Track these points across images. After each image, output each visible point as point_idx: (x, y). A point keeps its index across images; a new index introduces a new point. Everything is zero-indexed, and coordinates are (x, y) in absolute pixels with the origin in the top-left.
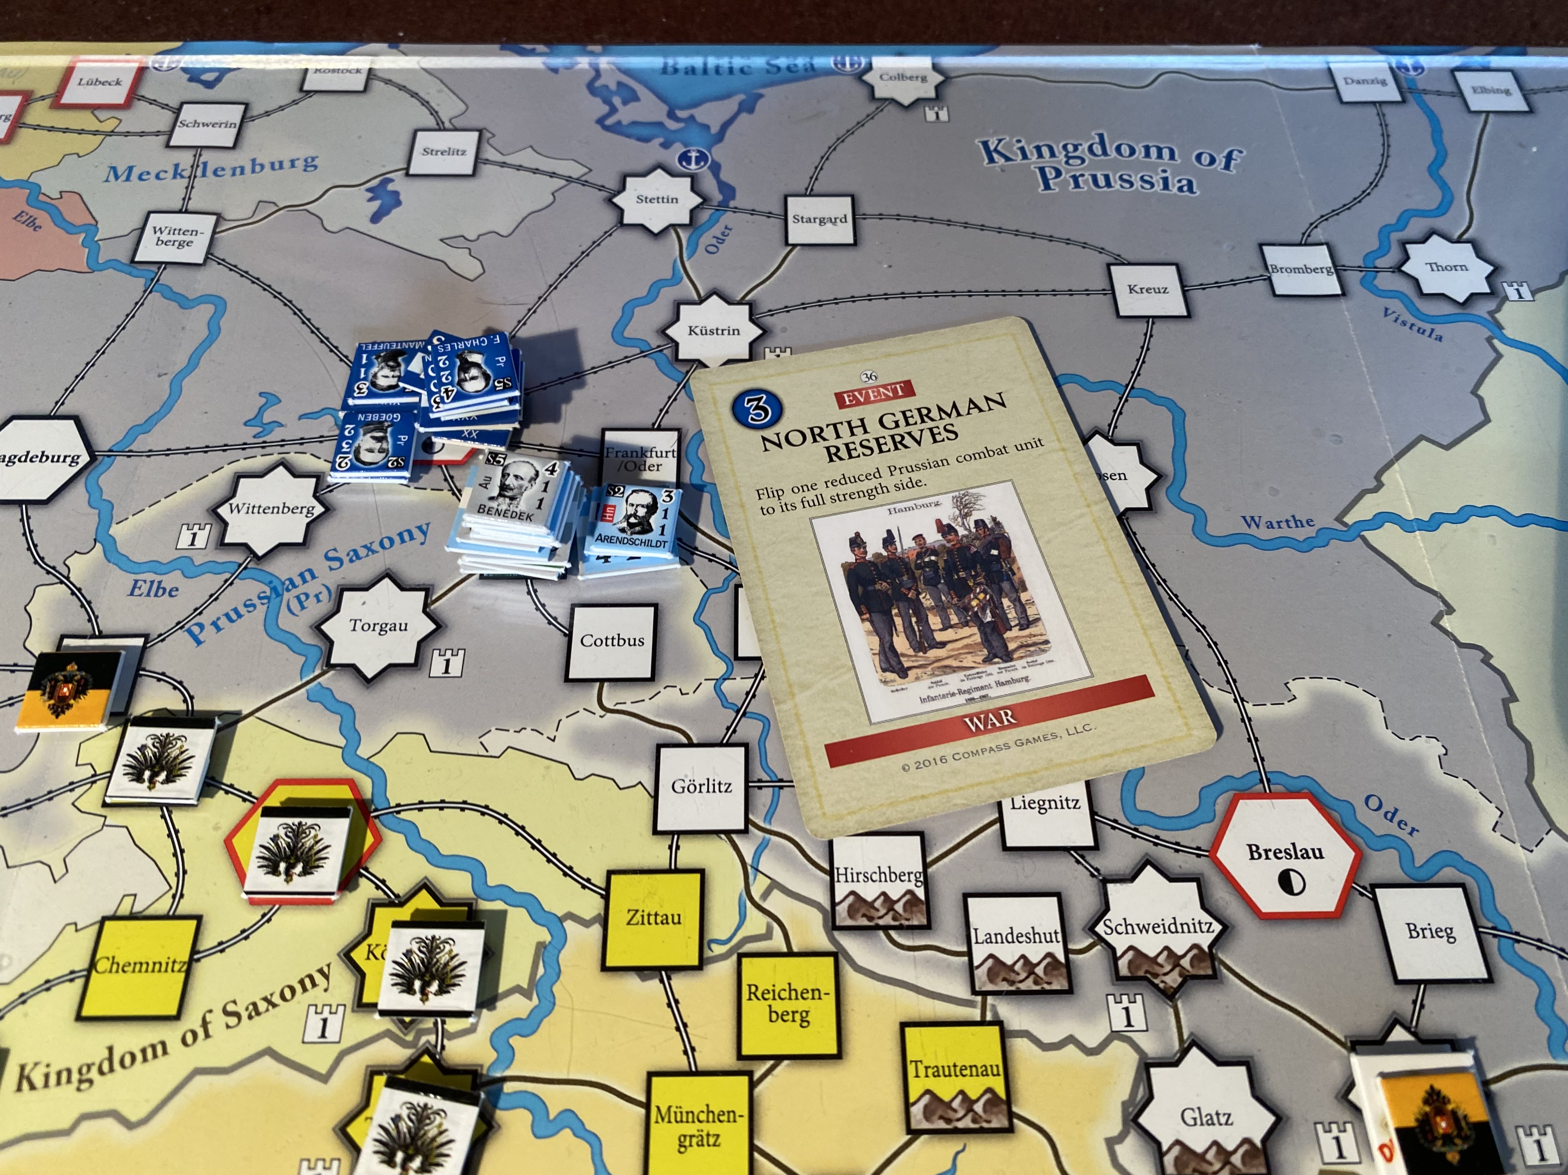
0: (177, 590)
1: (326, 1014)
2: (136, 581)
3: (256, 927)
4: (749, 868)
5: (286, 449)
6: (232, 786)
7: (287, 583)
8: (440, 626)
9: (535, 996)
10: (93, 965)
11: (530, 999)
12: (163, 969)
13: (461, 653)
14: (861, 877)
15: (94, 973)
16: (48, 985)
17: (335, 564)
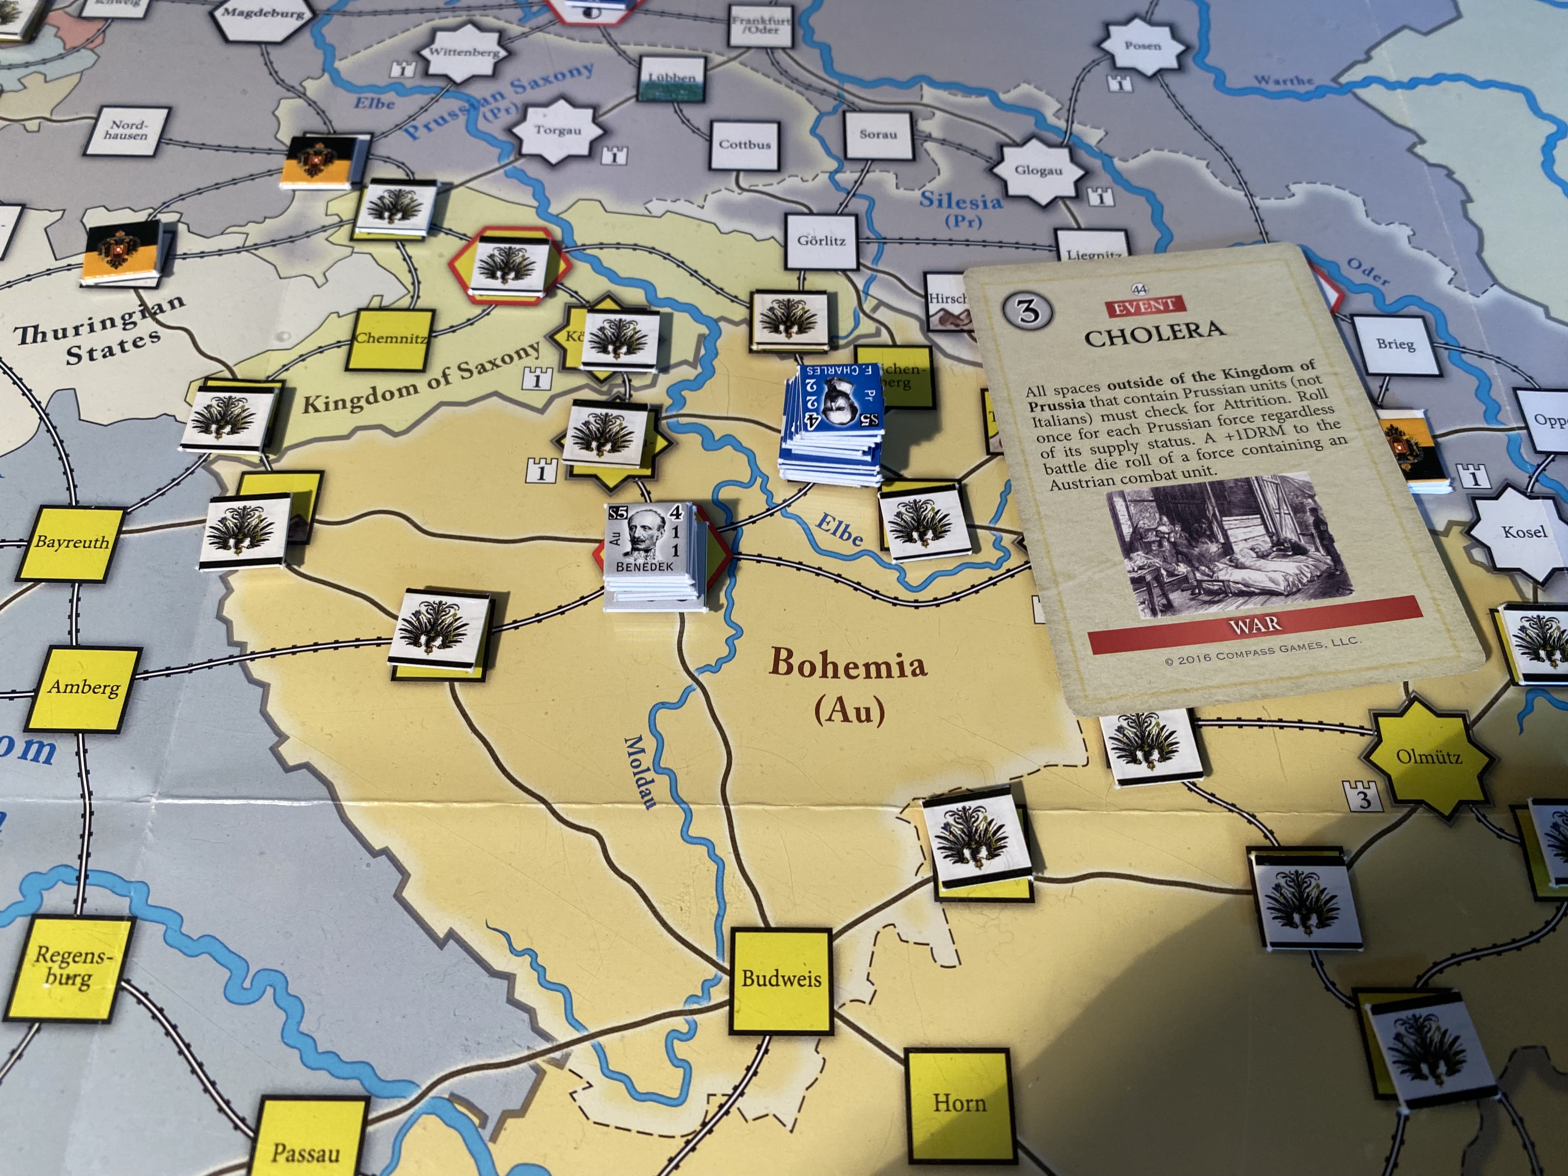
0: (393, 104)
1: (538, 372)
2: (359, 99)
3: (478, 318)
4: (861, 293)
5: (472, 13)
6: (450, 230)
7: (482, 101)
8: (606, 132)
9: (699, 367)
10: (354, 338)
11: (696, 368)
12: (409, 340)
13: (625, 150)
14: (949, 300)
15: (356, 343)
16: (321, 350)
17: (520, 90)
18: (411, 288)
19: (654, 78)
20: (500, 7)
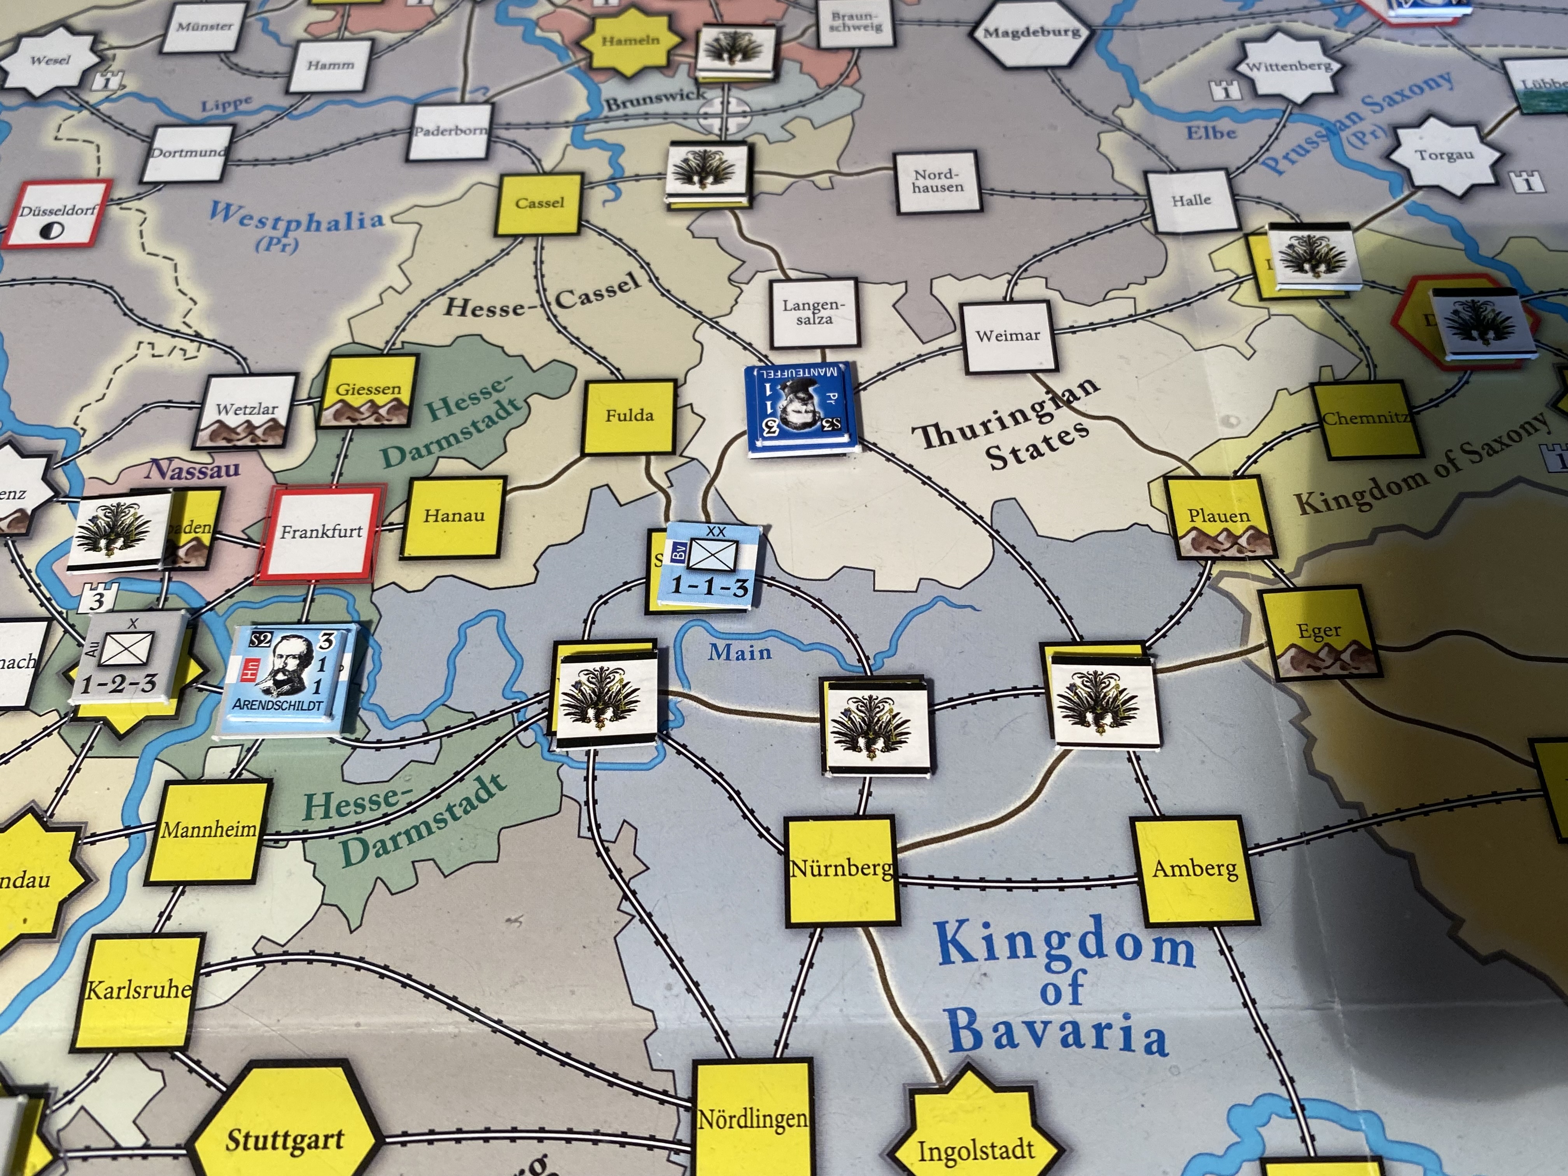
0: (1234, 132)
1: (1559, 451)
2: (1190, 129)
3: (1457, 388)
5: (1276, 18)
7: (1338, 125)
8: (1504, 153)
10: (1321, 421)
12: (1389, 419)
13: (1536, 174)
15: (1325, 424)
16: (1286, 436)
17: (1377, 108)
18: (1361, 355)
19: (1530, 85)
20: (1306, 9)
